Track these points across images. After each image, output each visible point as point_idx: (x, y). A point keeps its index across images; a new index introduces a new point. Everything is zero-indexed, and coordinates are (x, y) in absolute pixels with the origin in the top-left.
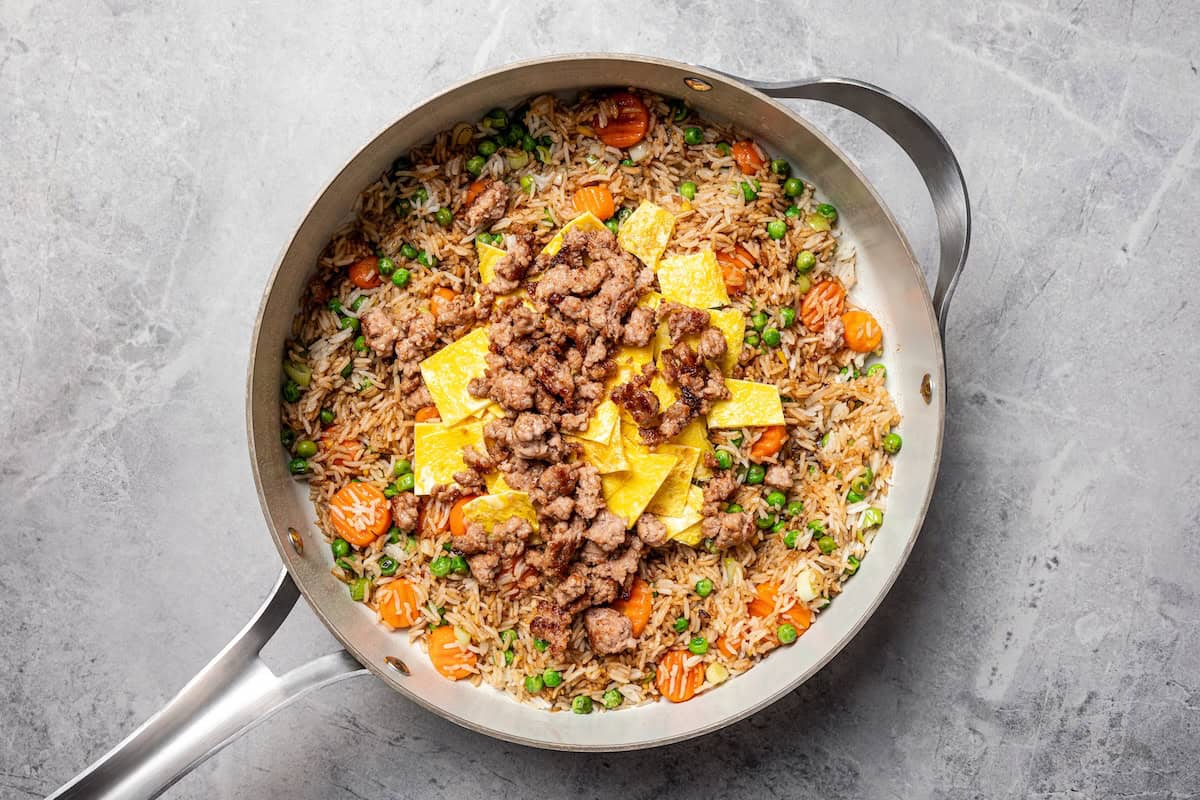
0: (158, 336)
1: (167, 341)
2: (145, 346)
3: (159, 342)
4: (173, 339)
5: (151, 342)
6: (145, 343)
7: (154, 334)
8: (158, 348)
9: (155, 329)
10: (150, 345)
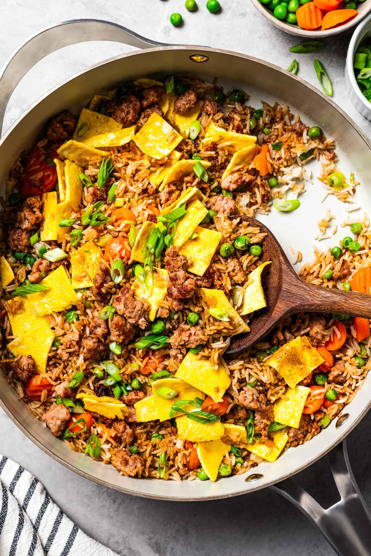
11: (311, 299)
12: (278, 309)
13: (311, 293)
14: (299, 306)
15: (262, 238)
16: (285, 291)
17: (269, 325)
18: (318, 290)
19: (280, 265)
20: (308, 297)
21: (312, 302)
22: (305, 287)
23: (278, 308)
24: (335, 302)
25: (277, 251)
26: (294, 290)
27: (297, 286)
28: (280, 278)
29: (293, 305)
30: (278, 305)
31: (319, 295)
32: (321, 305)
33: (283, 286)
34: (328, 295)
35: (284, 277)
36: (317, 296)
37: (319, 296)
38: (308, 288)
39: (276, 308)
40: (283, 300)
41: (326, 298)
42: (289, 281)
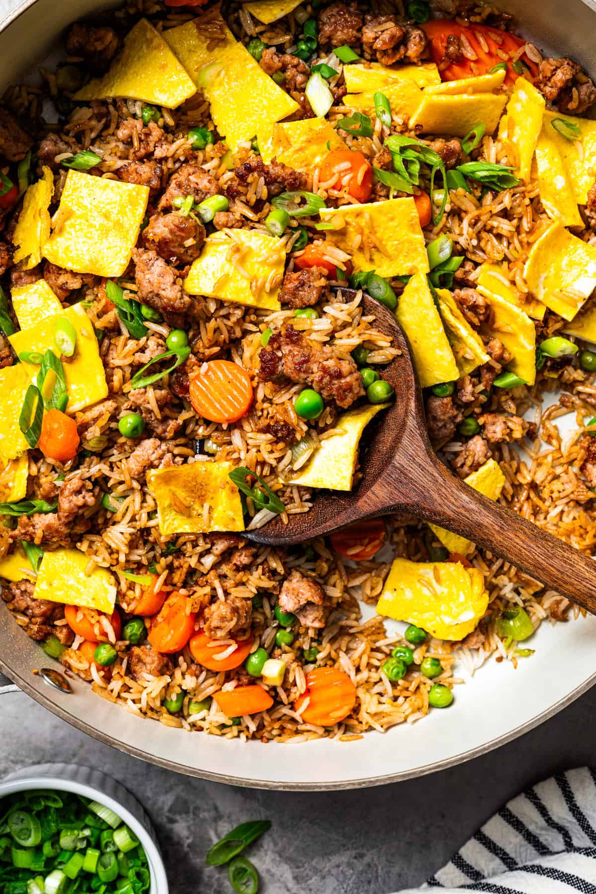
0: (180, 813)
1: (186, 802)
2: (192, 828)
3: (187, 812)
4: (183, 795)
5: (187, 821)
6: (188, 828)
7: (178, 817)
8: (194, 814)
9: (170, 815)
10: (192, 822)
11: (439, 501)
12: (373, 497)
13: (443, 490)
14: (413, 506)
15: (391, 358)
16: (397, 468)
17: (344, 518)
18: (458, 489)
19: (407, 416)
20: (436, 496)
21: (439, 508)
22: (436, 474)
23: (374, 493)
24: (480, 525)
25: (409, 388)
26: (415, 473)
27: (423, 469)
28: (397, 440)
29: (403, 500)
30: (376, 488)
31: (456, 500)
32: (453, 520)
33: (397, 457)
34: (473, 506)
35: (405, 441)
36: (453, 500)
37: (456, 503)
38: (440, 480)
39: (369, 493)
40: (389, 483)
41: (467, 510)
42: (411, 451)
